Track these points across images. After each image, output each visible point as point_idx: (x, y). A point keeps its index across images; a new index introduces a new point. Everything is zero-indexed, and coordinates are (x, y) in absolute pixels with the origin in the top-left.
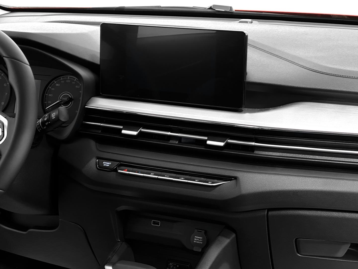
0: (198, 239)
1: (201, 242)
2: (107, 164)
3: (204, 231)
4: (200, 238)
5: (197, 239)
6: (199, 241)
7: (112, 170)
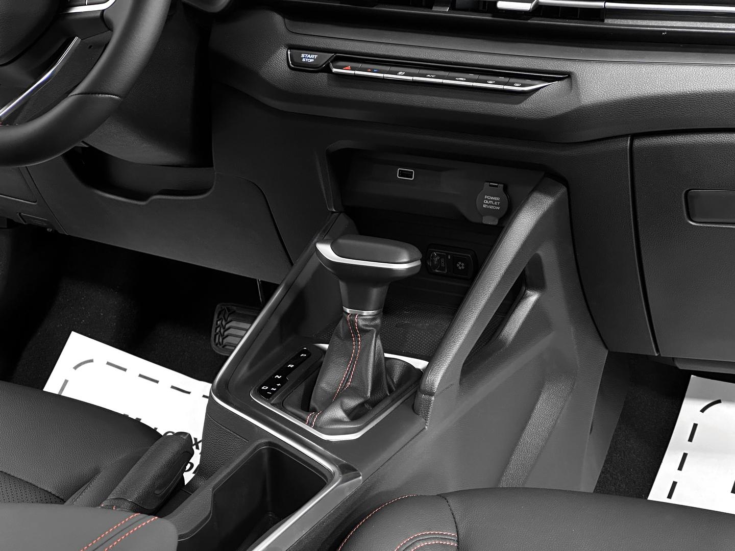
0: (491, 201)
1: (497, 206)
2: (309, 58)
3: (502, 185)
4: (495, 198)
5: (489, 200)
6: (493, 205)
7: (320, 68)
